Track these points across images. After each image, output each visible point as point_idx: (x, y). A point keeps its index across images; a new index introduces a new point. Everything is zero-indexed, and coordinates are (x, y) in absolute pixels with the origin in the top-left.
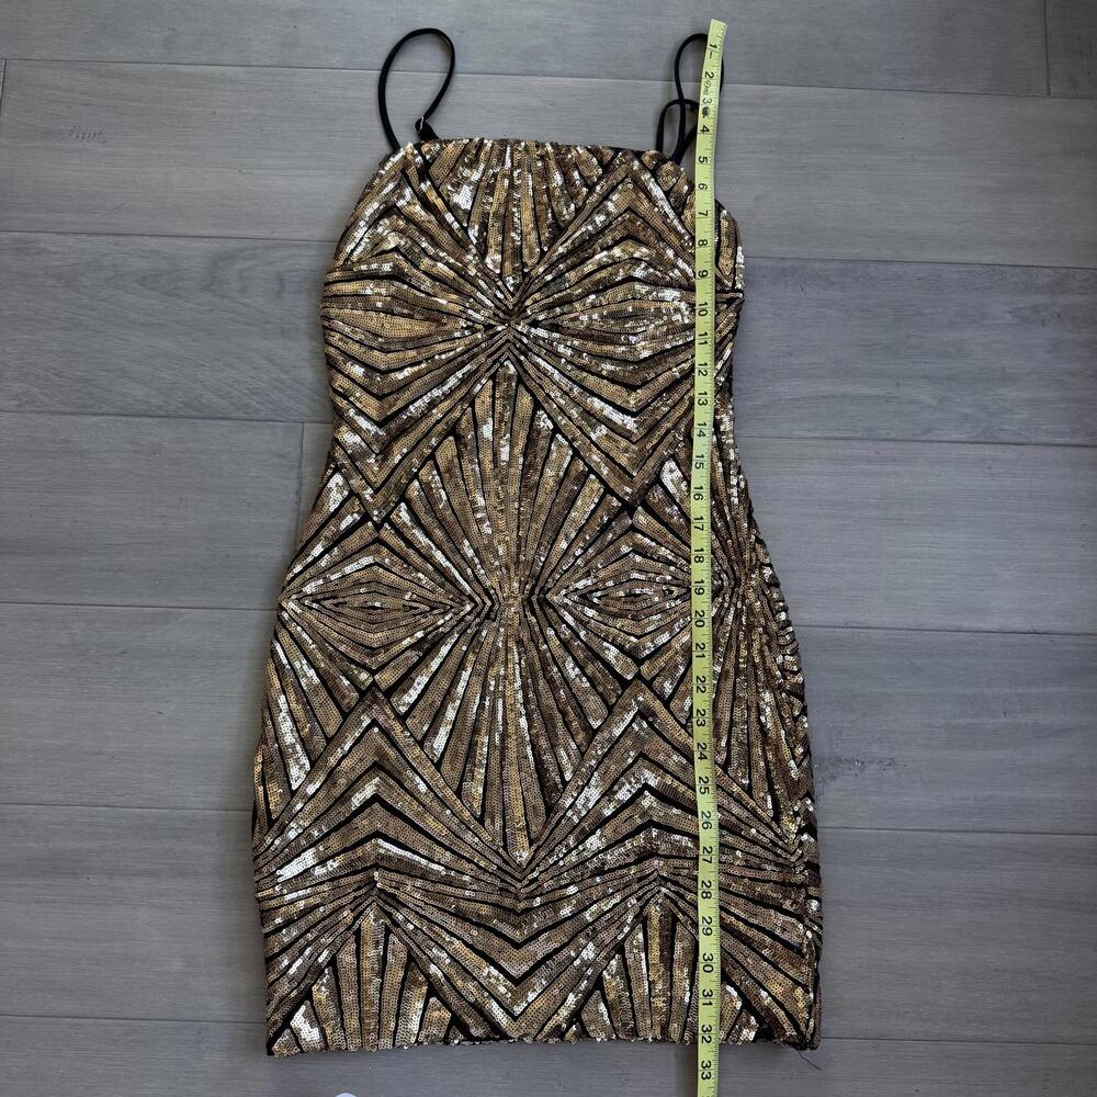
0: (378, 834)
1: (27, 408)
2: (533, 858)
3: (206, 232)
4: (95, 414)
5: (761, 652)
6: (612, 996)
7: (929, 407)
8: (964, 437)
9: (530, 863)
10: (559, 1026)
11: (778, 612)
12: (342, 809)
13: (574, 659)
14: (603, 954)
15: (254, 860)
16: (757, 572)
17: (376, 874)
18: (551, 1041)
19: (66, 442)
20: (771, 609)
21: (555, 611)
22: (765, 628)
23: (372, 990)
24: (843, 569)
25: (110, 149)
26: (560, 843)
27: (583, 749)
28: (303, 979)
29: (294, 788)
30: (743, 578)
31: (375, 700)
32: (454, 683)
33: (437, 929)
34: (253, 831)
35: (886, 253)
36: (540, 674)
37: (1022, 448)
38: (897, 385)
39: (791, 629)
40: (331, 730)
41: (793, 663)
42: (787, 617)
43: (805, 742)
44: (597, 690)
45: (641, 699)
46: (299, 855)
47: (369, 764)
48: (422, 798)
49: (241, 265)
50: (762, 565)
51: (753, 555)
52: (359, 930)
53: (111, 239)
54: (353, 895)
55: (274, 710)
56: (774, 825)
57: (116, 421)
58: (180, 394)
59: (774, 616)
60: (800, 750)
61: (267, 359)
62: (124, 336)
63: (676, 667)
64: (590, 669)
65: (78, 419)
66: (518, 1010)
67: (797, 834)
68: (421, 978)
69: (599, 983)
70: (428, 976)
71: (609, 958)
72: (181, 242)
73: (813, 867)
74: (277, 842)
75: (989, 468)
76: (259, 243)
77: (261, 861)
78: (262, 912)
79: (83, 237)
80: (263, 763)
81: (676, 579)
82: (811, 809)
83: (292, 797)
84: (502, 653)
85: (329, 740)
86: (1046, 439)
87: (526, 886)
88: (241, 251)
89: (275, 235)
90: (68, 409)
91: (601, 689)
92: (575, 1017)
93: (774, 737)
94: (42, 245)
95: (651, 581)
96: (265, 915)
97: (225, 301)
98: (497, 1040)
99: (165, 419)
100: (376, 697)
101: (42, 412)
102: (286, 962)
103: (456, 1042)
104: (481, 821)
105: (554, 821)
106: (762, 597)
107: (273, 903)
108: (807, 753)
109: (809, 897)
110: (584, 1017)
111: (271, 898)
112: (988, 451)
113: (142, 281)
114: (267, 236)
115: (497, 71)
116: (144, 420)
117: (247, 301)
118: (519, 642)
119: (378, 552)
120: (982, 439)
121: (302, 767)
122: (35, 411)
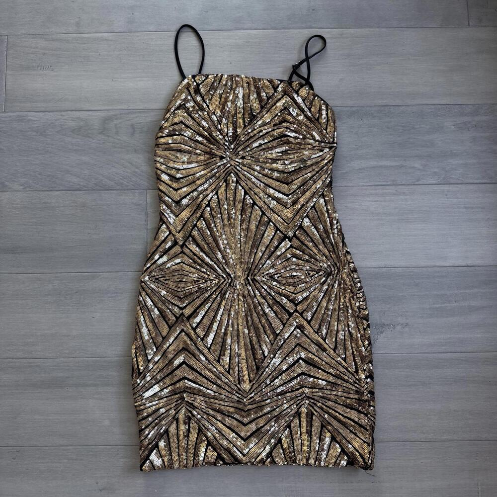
0: (185, 378)
1: (28, 189)
2: (251, 388)
3: (99, 108)
4: (56, 191)
5: (350, 300)
6: (285, 446)
7: (419, 169)
8: (434, 182)
9: (250, 390)
10: (263, 459)
11: (357, 283)
12: (170, 367)
13: (268, 303)
14: (282, 428)
15: (133, 389)
16: (347, 266)
17: (185, 395)
18: (259, 465)
19: (45, 203)
20: (353, 282)
21: (259, 283)
22: (351, 290)
23: (184, 443)
24: (383, 242)
25: (55, 73)
26: (263, 382)
27: (272, 342)
28: (154, 439)
29: (149, 359)
30: (341, 268)
31: (183, 321)
32: (216, 314)
33: (210, 417)
34: (132, 378)
35: (398, 102)
36: (253, 310)
37: (461, 185)
38: (405, 160)
39: (362, 290)
40: (164, 334)
41: (364, 305)
42: (361, 285)
43: (369, 339)
44: (278, 317)
45: (297, 321)
46: (152, 387)
47: (181, 348)
48: (204, 363)
49: (115, 122)
50: (350, 263)
51: (345, 258)
52: (178, 418)
53: (59, 113)
54: (175, 403)
55: (140, 326)
56: (355, 375)
57: (66, 193)
58: (93, 180)
59: (355, 285)
60: (366, 343)
61: (129, 163)
62: (67, 156)
63: (313, 307)
64: (275, 308)
65: (50, 193)
66: (245, 452)
67: (365, 379)
68: (204, 438)
69: (280, 441)
70: (207, 438)
71: (284, 430)
72: (90, 113)
73: (372, 393)
74: (143, 382)
75: (446, 195)
76: (123, 112)
77: (136, 390)
78: (137, 411)
79: (47, 113)
80: (136, 348)
81: (311, 268)
82: (371, 368)
83: (148, 363)
84: (237, 301)
85: (163, 338)
86: (471, 181)
87: (249, 400)
88: (115, 115)
89: (130, 108)
90: (44, 189)
91: (280, 316)
92: (270, 454)
93: (355, 337)
94: (29, 118)
95: (300, 269)
96: (139, 412)
97: (110, 138)
98: (237, 464)
99: (87, 191)
100: (183, 320)
101: (33, 191)
102: (147, 433)
103: (219, 465)
104: (228, 372)
105: (260, 373)
106: (350, 277)
107: (141, 408)
108: (370, 344)
109: (370, 406)
110: (274, 455)
111: (140, 405)
112: (446, 188)
113: (73, 131)
114: (126, 108)
115: (223, 29)
116: (78, 192)
117: (119, 138)
118: (244, 296)
119: (182, 257)
120: (442, 183)
121: (152, 350)
122: (31, 191)
